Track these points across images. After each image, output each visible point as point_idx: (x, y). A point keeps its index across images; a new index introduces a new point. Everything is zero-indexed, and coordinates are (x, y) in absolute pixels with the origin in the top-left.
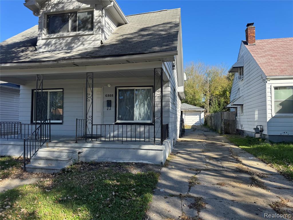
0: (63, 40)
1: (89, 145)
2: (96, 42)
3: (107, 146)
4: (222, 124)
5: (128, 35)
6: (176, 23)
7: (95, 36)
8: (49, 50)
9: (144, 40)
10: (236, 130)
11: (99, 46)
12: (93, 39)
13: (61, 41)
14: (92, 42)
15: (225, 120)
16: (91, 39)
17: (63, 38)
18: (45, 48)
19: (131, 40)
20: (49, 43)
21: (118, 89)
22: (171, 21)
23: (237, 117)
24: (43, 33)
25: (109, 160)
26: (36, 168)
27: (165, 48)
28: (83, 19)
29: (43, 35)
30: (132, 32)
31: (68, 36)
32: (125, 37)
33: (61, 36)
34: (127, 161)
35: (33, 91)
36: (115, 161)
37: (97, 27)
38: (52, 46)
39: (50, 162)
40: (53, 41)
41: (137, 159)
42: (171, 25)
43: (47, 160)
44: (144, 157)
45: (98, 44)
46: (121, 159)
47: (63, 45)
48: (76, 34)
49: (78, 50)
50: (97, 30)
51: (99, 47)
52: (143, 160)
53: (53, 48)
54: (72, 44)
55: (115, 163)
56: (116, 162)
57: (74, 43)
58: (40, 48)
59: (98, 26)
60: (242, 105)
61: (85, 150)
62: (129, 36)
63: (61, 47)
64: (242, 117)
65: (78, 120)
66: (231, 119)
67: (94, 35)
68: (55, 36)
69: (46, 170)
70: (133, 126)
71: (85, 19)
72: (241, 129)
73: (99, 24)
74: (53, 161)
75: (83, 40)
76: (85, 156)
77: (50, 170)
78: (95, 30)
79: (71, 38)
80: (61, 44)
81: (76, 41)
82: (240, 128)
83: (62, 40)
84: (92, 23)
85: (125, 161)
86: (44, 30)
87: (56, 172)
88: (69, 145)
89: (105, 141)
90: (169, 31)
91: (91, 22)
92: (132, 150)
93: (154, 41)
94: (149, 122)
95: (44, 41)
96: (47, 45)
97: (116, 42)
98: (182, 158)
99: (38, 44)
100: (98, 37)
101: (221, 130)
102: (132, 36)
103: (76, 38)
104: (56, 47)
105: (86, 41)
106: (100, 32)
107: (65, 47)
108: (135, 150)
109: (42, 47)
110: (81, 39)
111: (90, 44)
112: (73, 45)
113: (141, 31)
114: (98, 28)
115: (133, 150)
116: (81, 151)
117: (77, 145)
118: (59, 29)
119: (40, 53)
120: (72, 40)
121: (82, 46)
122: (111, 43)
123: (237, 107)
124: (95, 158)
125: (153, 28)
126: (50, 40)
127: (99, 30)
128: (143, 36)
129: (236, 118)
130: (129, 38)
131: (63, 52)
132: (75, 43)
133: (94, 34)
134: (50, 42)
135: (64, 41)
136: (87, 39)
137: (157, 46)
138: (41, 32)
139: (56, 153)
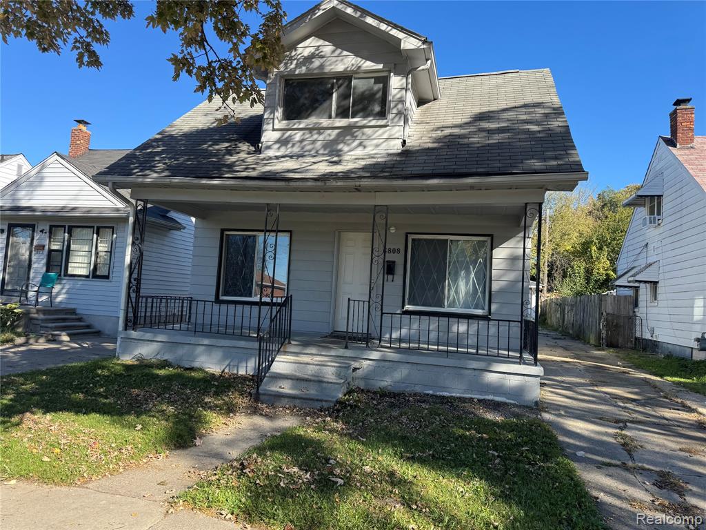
0: (320, 134)
1: (375, 355)
2: (393, 143)
3: (413, 359)
4: (601, 324)
5: (452, 127)
6: (555, 106)
7: (390, 129)
8: (287, 153)
9: (497, 141)
10: (634, 340)
11: (400, 151)
12: (385, 136)
13: (315, 137)
14: (384, 141)
15: (608, 314)
16: (381, 135)
17: (319, 129)
18: (279, 148)
19: (466, 141)
20: (289, 139)
21: (411, 237)
22: (540, 100)
23: (636, 310)
24: (275, 117)
25: (418, 389)
26: (280, 396)
27: (554, 163)
28: (363, 93)
29: (276, 121)
30: (459, 121)
31: (330, 126)
32: (447, 132)
33: (316, 126)
34: (458, 395)
35: (223, 231)
36: (431, 392)
37: (395, 111)
38: (293, 145)
39: (304, 384)
40: (298, 136)
41: (481, 392)
42: (547, 111)
43: (296, 380)
44: (498, 389)
45: (396, 146)
46: (444, 388)
47: (319, 144)
48: (349, 125)
49: (353, 157)
50: (394, 117)
51: (399, 154)
52: (494, 394)
53: (296, 150)
54: (339, 144)
55: (432, 395)
56: (435, 394)
57: (342, 142)
58: (269, 147)
59: (398, 109)
60: (656, 283)
61: (365, 363)
62: (456, 131)
63: (313, 149)
64: (652, 311)
65: (352, 303)
66: (623, 313)
67: (388, 128)
68: (302, 126)
69: (304, 401)
70: (444, 320)
71: (367, 93)
72: (650, 338)
73: (400, 106)
74: (312, 383)
75: (364, 137)
76: (365, 378)
77: (312, 401)
78: (391, 116)
79: (336, 131)
80: (314, 142)
81: (348, 138)
82: (647, 336)
83: (317, 133)
84: (384, 101)
85: (454, 395)
86: (277, 110)
87: (325, 405)
88: (333, 353)
89: (409, 348)
90: (546, 123)
91: (381, 99)
92: (470, 371)
93: (522, 147)
94: (479, 312)
95: (277, 135)
96: (283, 142)
97: (433, 143)
98: (560, 395)
99: (263, 139)
100: (396, 133)
101: (599, 337)
102: (463, 131)
103: (348, 131)
104: (303, 148)
105: (369, 138)
106: (402, 123)
107: (322, 150)
108: (477, 372)
109: (272, 147)
110: (359, 133)
111: (377, 146)
112: (340, 146)
113: (480, 120)
114: (397, 114)
115: (473, 371)
116: (358, 367)
117: (348, 353)
118: (309, 112)
119: (270, 158)
120: (339, 135)
121: (361, 148)
122: (421, 144)
123: (639, 287)
124: (386, 382)
125: (505, 115)
126: (290, 132)
127: (400, 118)
128: (490, 132)
129: (634, 312)
130: (460, 136)
131: (323, 161)
132: (345, 143)
133: (388, 126)
134: (290, 136)
135: (321, 137)
136: (373, 135)
137: (533, 159)
138: (272, 115)
139: (311, 366)
